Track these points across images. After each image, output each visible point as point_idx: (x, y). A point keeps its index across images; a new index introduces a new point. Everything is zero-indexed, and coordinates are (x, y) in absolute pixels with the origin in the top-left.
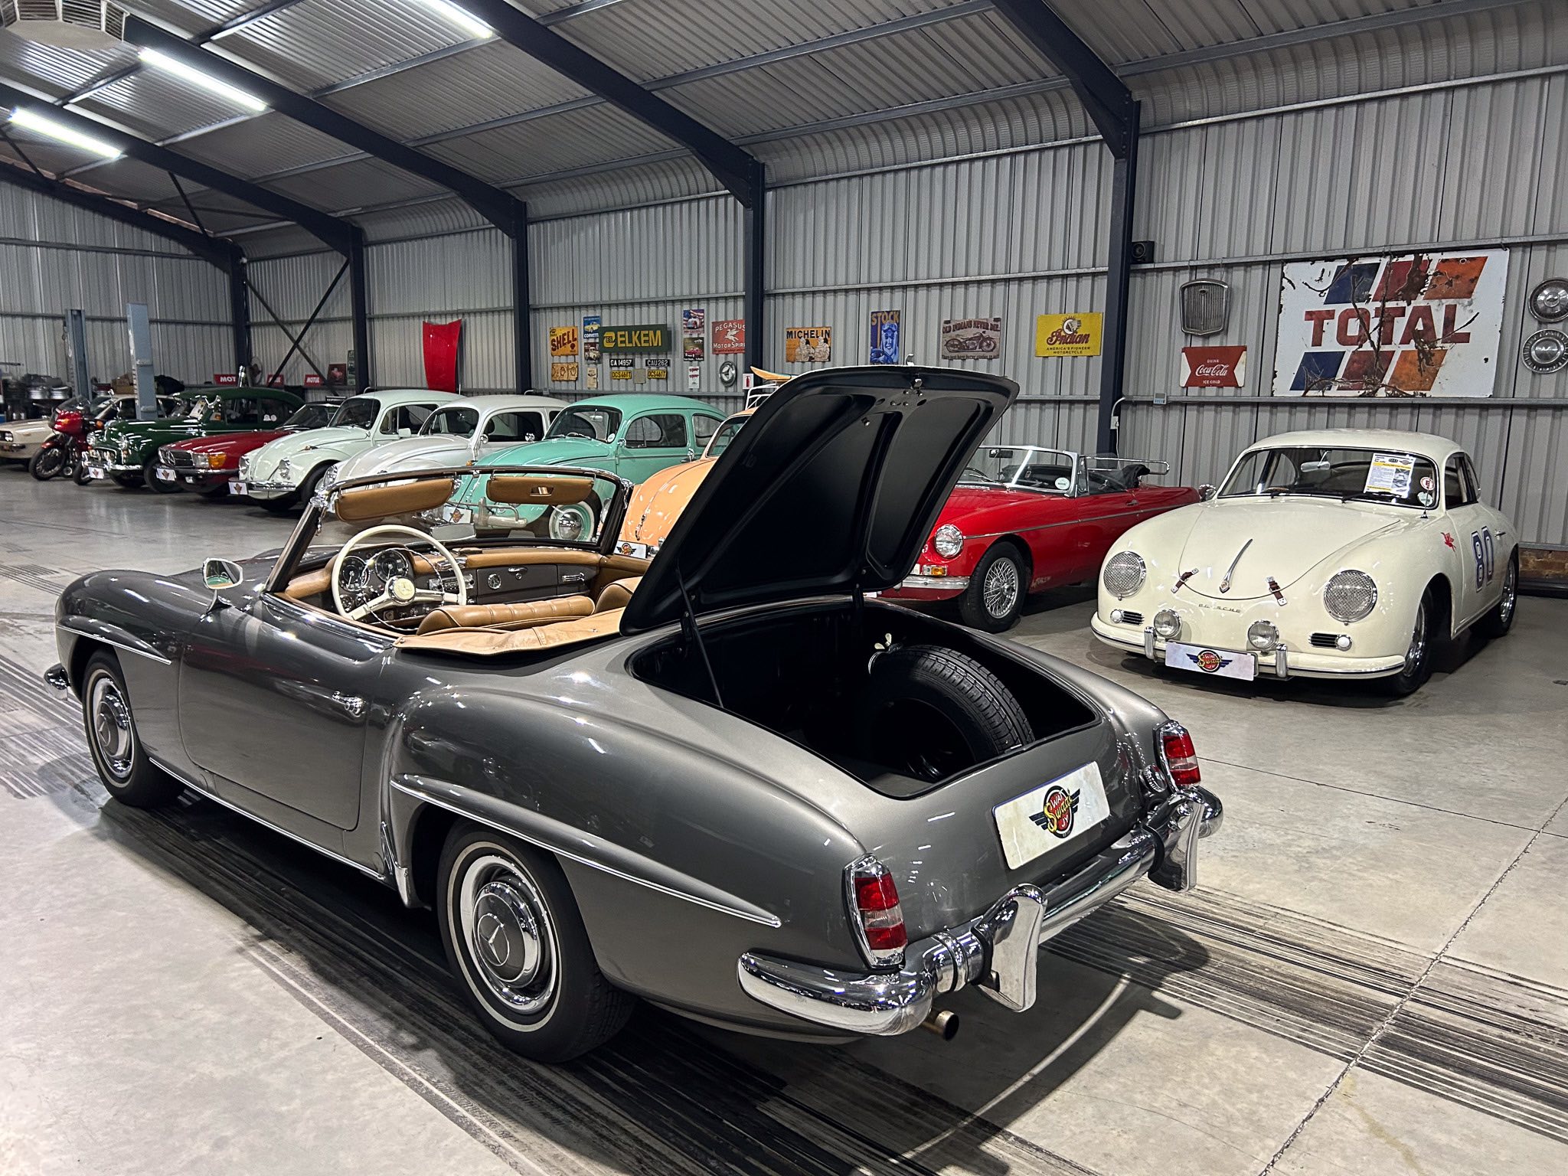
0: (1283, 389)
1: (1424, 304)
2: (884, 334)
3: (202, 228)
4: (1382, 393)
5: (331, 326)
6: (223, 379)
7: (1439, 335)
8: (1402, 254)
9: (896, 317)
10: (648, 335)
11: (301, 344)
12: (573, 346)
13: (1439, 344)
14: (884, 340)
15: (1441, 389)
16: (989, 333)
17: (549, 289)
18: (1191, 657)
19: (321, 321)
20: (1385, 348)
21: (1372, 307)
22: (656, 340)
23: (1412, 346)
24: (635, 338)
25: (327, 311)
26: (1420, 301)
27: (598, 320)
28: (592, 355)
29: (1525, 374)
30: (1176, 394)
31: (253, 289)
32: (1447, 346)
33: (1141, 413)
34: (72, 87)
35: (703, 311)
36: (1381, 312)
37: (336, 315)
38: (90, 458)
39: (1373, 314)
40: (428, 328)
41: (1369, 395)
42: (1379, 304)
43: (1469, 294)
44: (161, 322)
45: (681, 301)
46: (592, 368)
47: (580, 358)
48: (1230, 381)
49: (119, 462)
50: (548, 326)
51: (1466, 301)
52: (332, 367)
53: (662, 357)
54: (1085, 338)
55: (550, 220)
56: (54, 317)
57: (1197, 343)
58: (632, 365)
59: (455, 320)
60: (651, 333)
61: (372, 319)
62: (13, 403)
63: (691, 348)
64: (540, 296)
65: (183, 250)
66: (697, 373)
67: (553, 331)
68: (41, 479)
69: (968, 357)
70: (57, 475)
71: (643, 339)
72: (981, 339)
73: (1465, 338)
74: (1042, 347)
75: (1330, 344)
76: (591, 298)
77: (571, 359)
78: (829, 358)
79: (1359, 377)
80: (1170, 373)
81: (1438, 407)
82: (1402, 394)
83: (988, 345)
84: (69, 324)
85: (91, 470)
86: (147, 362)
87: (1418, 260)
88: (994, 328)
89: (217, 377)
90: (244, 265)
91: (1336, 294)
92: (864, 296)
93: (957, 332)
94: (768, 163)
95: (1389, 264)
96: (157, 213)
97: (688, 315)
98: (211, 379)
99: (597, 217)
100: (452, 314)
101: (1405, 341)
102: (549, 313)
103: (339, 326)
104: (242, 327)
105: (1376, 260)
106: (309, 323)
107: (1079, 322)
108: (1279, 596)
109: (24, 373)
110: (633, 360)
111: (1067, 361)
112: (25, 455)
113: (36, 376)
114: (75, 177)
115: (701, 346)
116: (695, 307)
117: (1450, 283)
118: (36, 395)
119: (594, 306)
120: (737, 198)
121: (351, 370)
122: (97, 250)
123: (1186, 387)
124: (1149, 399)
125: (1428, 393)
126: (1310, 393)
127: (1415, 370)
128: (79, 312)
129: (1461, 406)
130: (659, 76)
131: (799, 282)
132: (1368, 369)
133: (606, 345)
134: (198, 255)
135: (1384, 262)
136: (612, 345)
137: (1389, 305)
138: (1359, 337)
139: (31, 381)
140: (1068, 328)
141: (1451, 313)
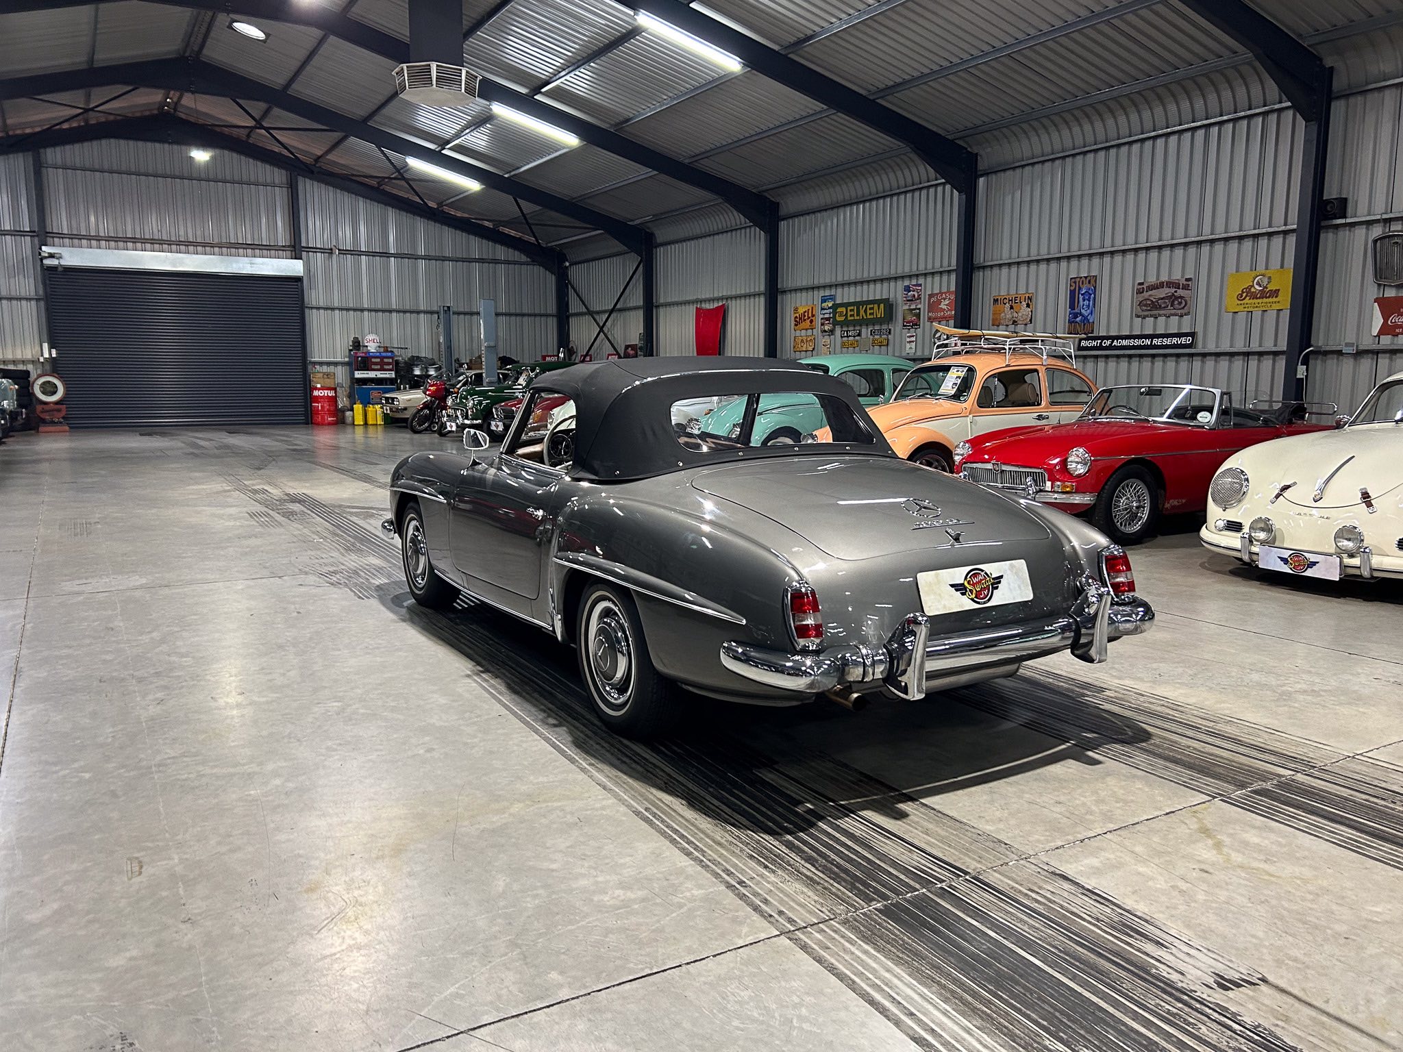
2: (1081, 299)
3: (537, 240)
5: (627, 313)
6: (548, 359)
9: (1092, 281)
10: (872, 308)
11: (605, 329)
12: (811, 321)
14: (1081, 303)
16: (1180, 292)
17: (794, 274)
18: (1282, 559)
19: (620, 310)
22: (880, 312)
24: (862, 312)
25: (625, 302)
27: (832, 298)
28: (826, 328)
30: (1367, 343)
31: (573, 287)
33: (1331, 362)
34: (447, 137)
35: (920, 285)
37: (631, 305)
38: (448, 416)
40: (699, 312)
44: (506, 314)
45: (903, 277)
46: (827, 339)
47: (817, 332)
49: (467, 418)
50: (794, 305)
52: (627, 347)
53: (885, 327)
54: (1275, 293)
55: (797, 216)
56: (432, 313)
57: (1390, 293)
58: (859, 335)
59: (720, 304)
60: (876, 306)
61: (657, 307)
62: (402, 377)
63: (909, 318)
64: (787, 279)
65: (524, 258)
66: (913, 339)
67: (796, 310)
68: (416, 432)
69: (1160, 315)
70: (426, 430)
71: (869, 312)
72: (1173, 298)
74: (1232, 303)
76: (827, 280)
77: (809, 332)
78: (1031, 320)
80: (1362, 321)
83: (1180, 303)
84: (441, 317)
85: (448, 424)
86: (492, 344)
88: (1186, 287)
89: (544, 357)
90: (567, 267)
92: (1064, 264)
93: (1150, 293)
94: (982, 152)
96: (506, 231)
97: (907, 289)
98: (539, 359)
99: (835, 210)
100: (718, 299)
102: (793, 295)
103: (633, 313)
104: (563, 317)
106: (611, 312)
107: (1270, 278)
108: (1369, 505)
109: (410, 355)
110: (860, 331)
111: (1257, 315)
112: (407, 415)
113: (418, 357)
114: (451, 205)
115: (918, 316)
116: (914, 282)
118: (417, 372)
119: (830, 286)
120: (953, 186)
121: (641, 348)
122: (463, 260)
123: (1378, 336)
124: (1338, 348)
128: (449, 307)
130: (882, 86)
131: (1005, 254)
133: (838, 319)
134: (534, 261)
136: (843, 318)
139: (414, 361)
140: (1258, 284)
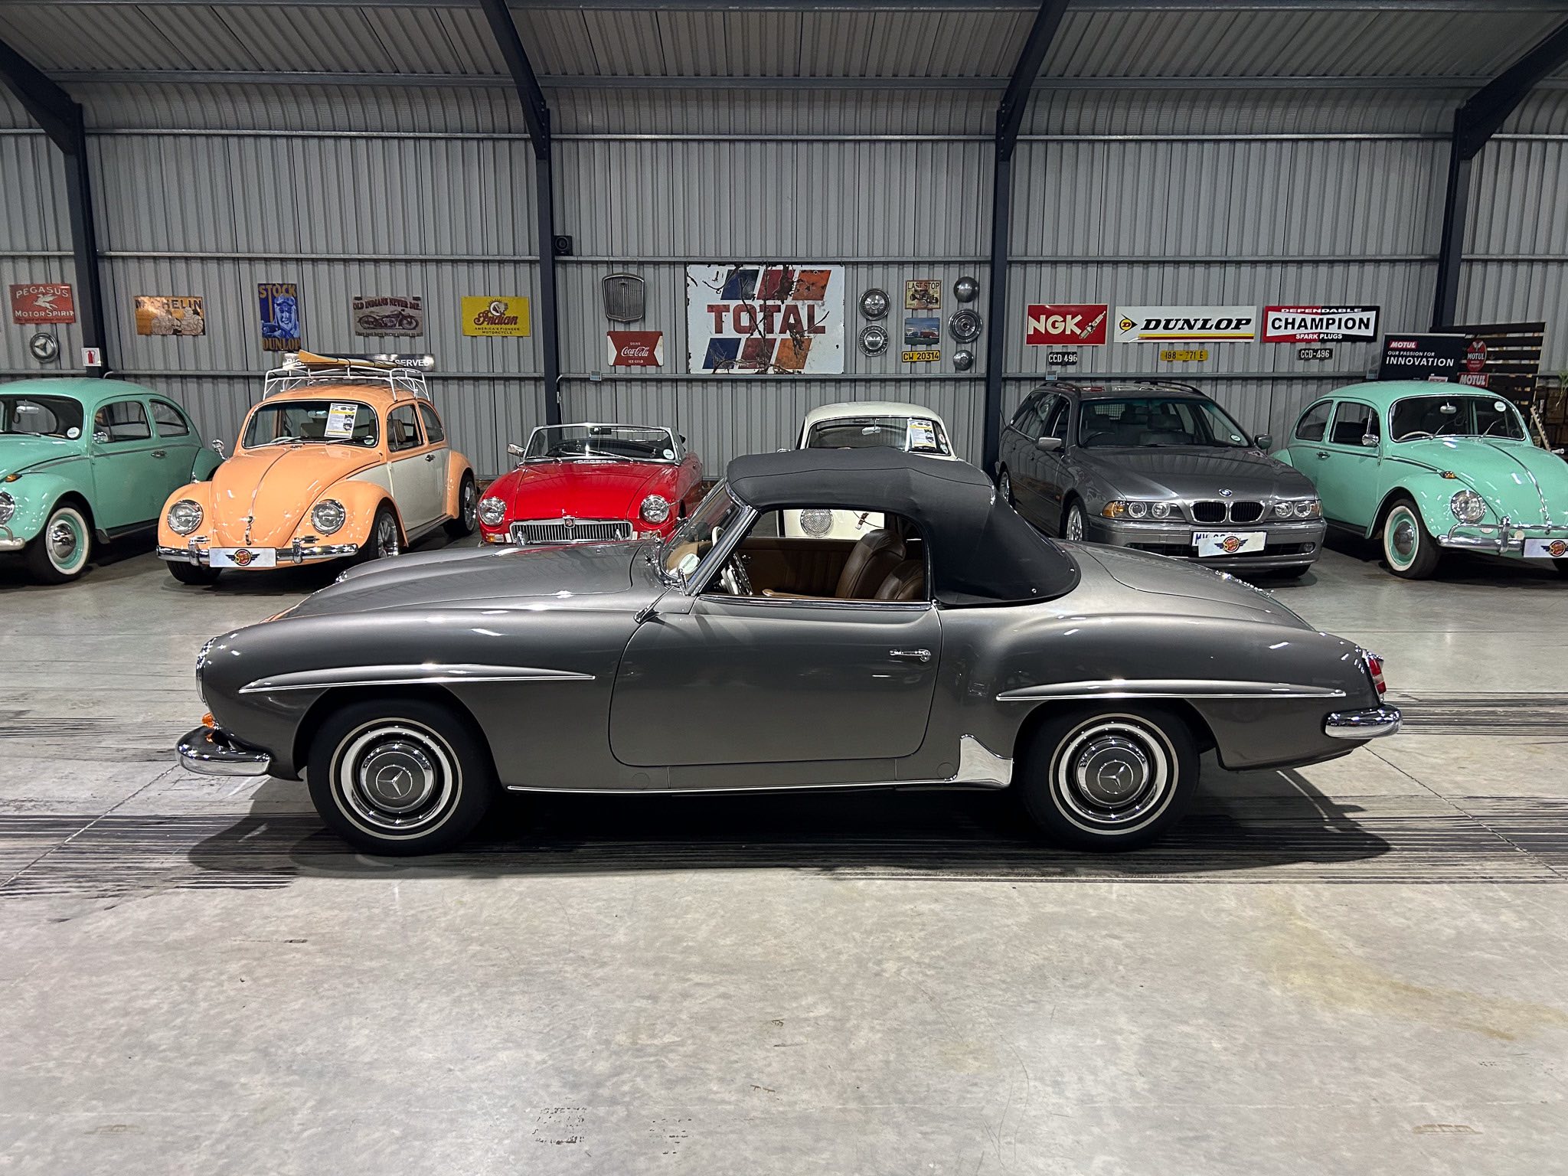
0: (697, 368)
1: (793, 303)
2: (277, 309)
4: (771, 371)
7: (806, 328)
8: (775, 264)
9: (291, 290)
13: (806, 334)
14: (279, 315)
15: (812, 367)
16: (408, 311)
20: (769, 336)
21: (757, 304)
23: (788, 335)
26: (789, 301)
29: (861, 357)
30: (606, 372)
32: (812, 335)
33: (576, 388)
36: (763, 308)
39: (758, 310)
41: (762, 373)
42: (762, 302)
43: (822, 297)
48: (651, 360)
51: (820, 302)
54: (514, 320)
57: (620, 328)
69: (386, 334)
72: (401, 318)
73: (822, 330)
74: (471, 328)
75: (729, 332)
78: (203, 331)
79: (753, 358)
80: (600, 353)
81: (809, 381)
82: (784, 372)
83: (410, 323)
87: (786, 269)
88: (415, 307)
91: (729, 292)
92: (244, 266)
93: (372, 309)
95: (766, 271)
101: (782, 331)
105: (756, 267)
107: (506, 305)
111: (497, 340)
117: (808, 289)
120: (58, 142)
123: (614, 365)
124: (586, 376)
125: (803, 371)
126: (718, 371)
127: (792, 354)
129: (824, 380)
131: (147, 246)
132: (759, 352)
135: (762, 269)
137: (770, 303)
138: (750, 327)
140: (495, 309)
141: (811, 309)
